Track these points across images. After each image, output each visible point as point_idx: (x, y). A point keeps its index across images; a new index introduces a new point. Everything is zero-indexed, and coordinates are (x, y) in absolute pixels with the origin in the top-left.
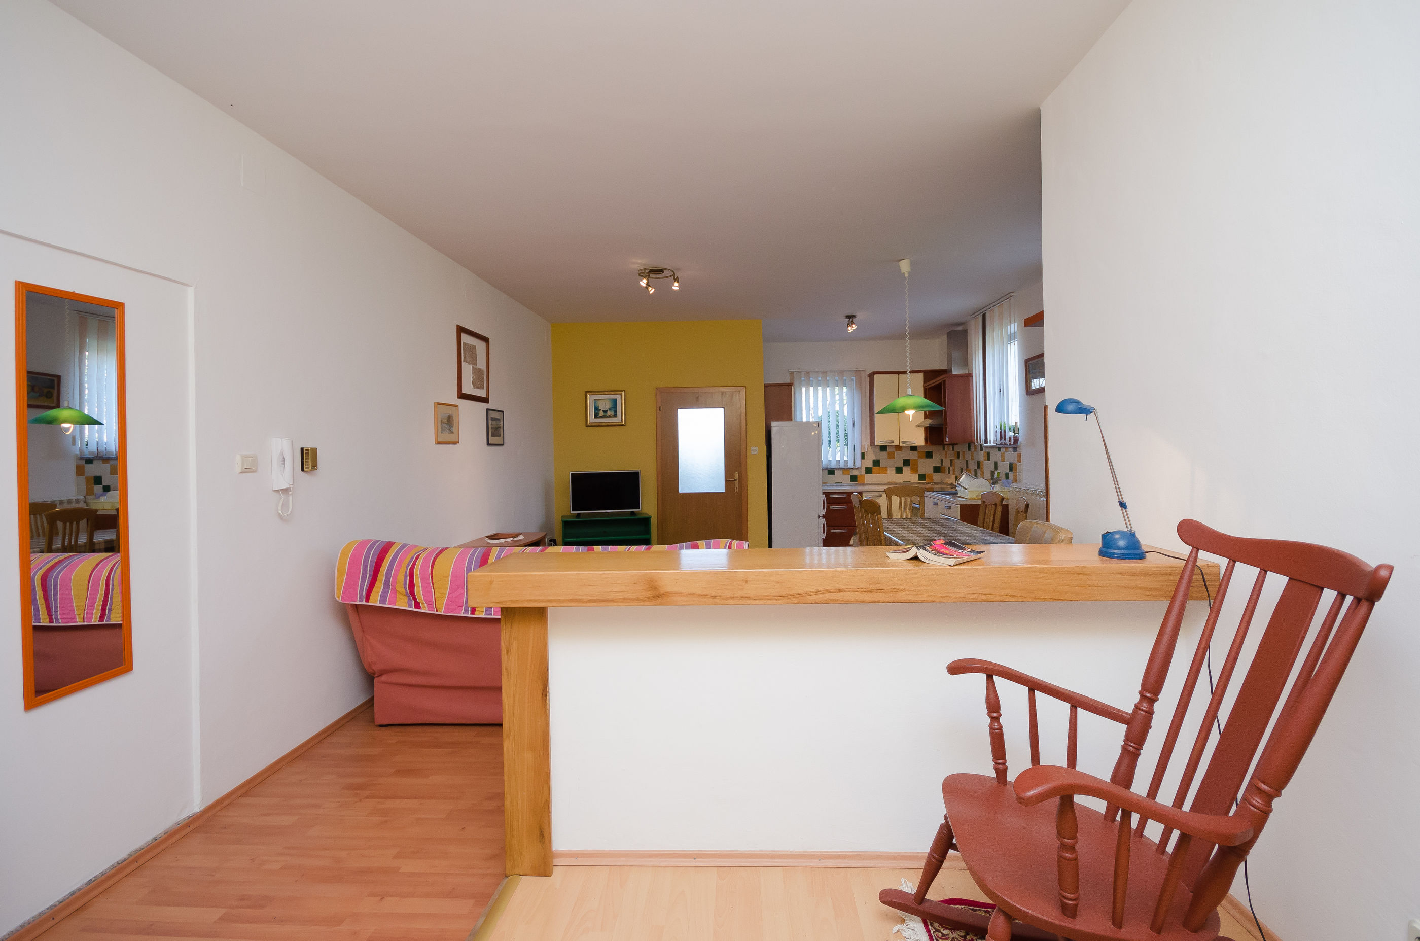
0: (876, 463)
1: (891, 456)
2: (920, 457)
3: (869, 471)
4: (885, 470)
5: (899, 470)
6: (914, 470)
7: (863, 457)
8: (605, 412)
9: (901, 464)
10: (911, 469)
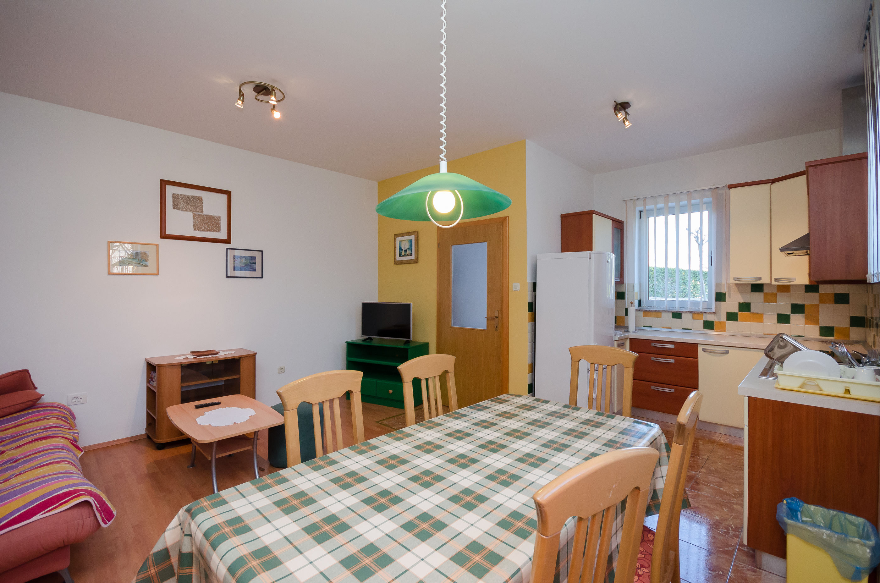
0: (745, 307)
1: (771, 298)
2: (822, 301)
3: (732, 317)
4: (759, 317)
5: (783, 319)
6: (813, 319)
7: (720, 297)
8: (406, 251)
9: (787, 310)
10: (806, 318)
